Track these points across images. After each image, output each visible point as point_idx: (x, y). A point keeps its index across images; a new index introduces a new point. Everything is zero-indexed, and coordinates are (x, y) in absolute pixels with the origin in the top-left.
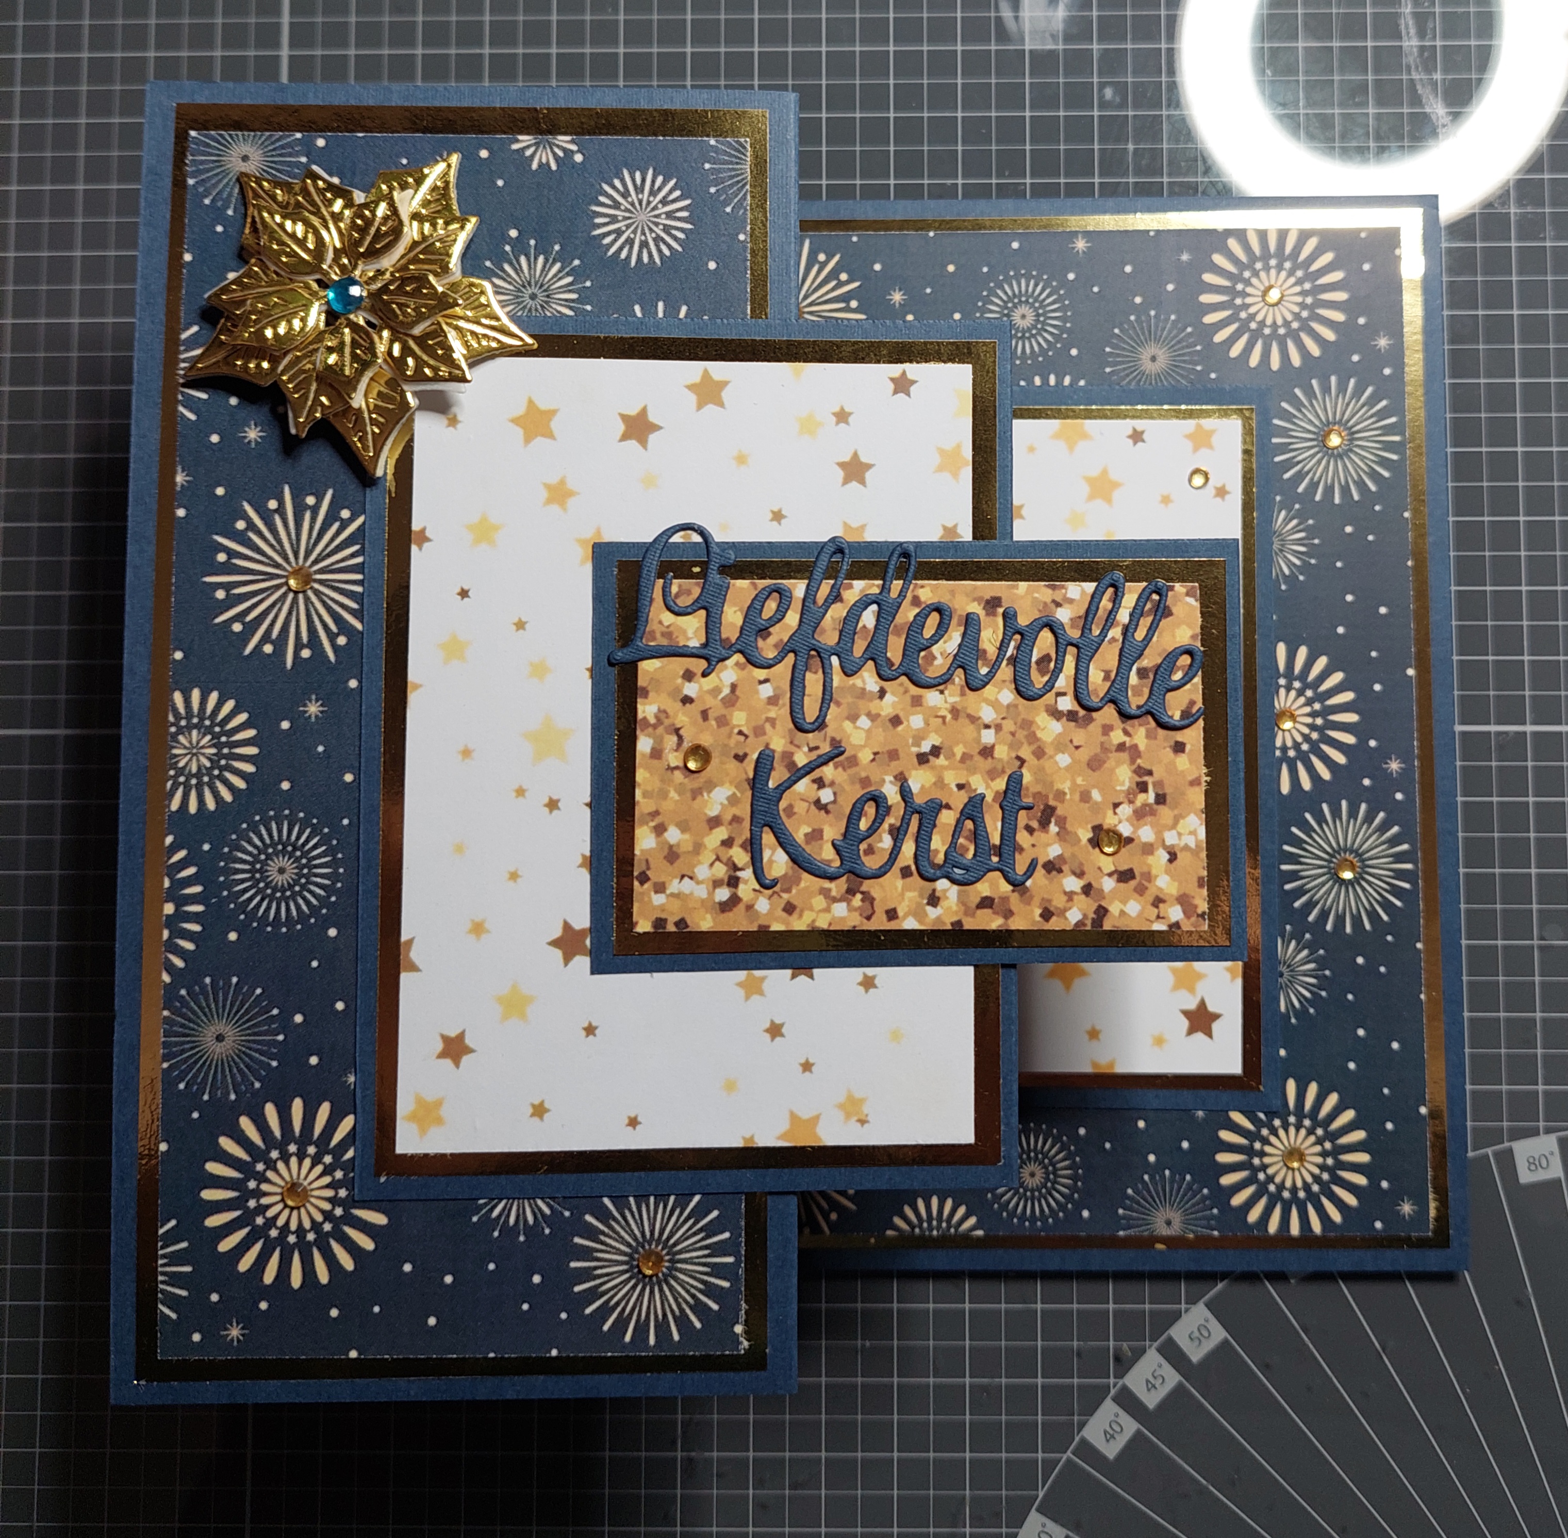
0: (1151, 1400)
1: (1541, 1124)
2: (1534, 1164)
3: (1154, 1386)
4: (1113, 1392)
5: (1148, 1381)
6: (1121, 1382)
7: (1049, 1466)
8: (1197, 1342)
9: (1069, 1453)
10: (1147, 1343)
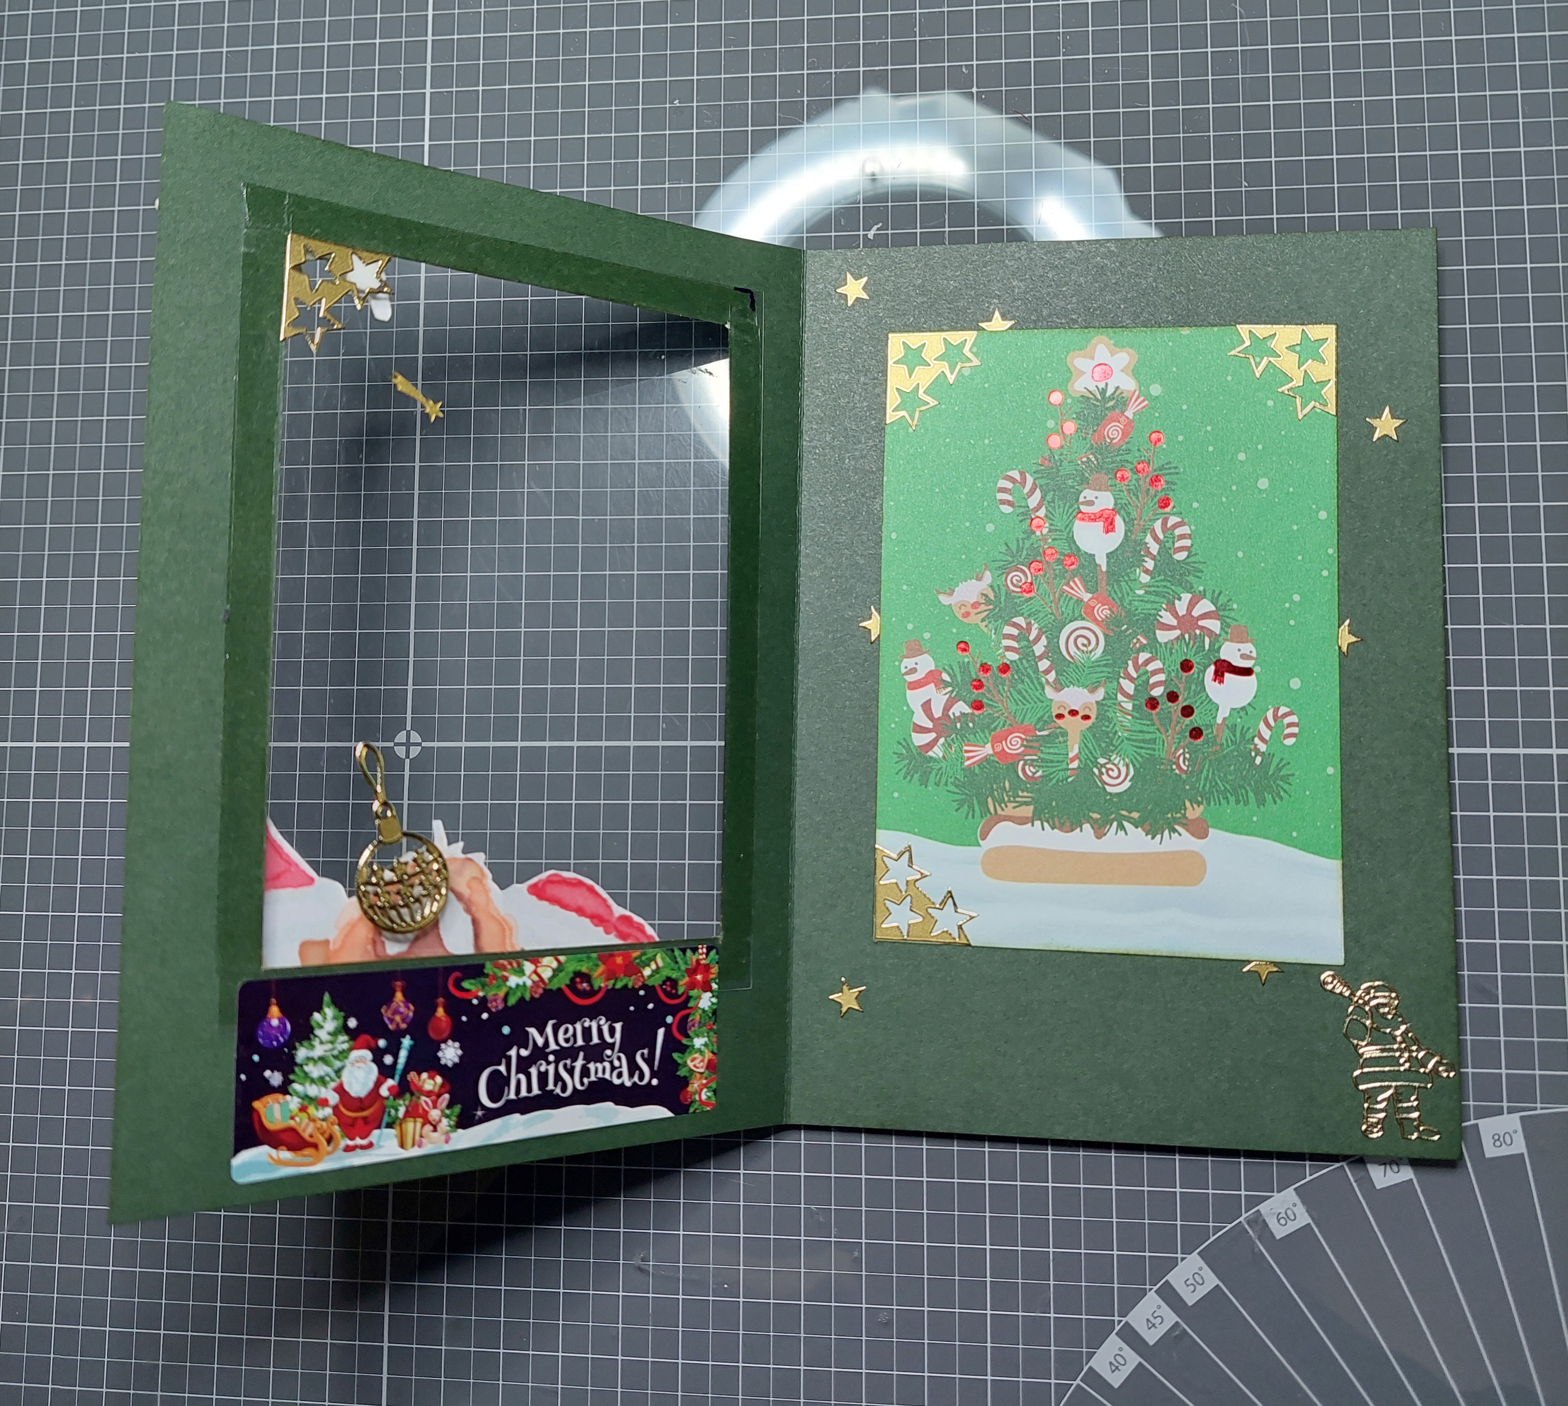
0: (1152, 1337)
1: (1505, 1104)
2: (1498, 1140)
3: (1154, 1325)
4: (1117, 1328)
5: (1148, 1320)
6: (1124, 1320)
7: (1062, 1390)
8: (1192, 1288)
9: (1078, 1381)
10: (1148, 1287)
